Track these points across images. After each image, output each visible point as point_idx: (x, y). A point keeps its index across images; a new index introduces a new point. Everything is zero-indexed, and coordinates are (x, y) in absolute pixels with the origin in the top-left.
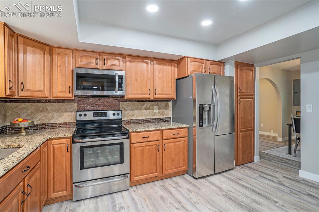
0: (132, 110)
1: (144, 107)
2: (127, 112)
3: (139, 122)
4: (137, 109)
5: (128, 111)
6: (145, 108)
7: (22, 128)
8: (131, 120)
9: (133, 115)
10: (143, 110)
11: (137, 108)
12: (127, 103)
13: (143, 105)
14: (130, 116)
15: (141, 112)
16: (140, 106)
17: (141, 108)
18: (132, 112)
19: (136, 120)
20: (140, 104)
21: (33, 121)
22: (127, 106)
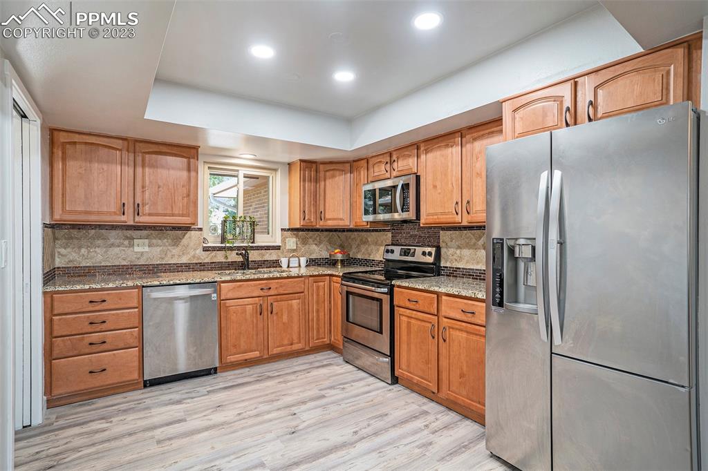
0: (459, 247)
1: (481, 242)
2: (451, 251)
3: (470, 275)
4: (468, 246)
5: (452, 249)
6: (483, 245)
7: (338, 260)
8: (458, 268)
9: (461, 258)
10: (479, 249)
11: (468, 243)
12: (451, 232)
13: (480, 238)
14: (456, 260)
15: (476, 255)
16: (474, 241)
17: (475, 244)
18: (458, 252)
19: (466, 269)
20: (474, 235)
21: (349, 254)
22: (452, 240)
